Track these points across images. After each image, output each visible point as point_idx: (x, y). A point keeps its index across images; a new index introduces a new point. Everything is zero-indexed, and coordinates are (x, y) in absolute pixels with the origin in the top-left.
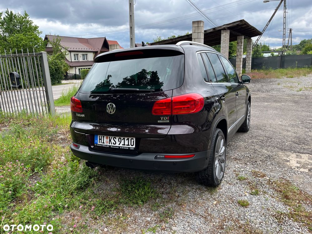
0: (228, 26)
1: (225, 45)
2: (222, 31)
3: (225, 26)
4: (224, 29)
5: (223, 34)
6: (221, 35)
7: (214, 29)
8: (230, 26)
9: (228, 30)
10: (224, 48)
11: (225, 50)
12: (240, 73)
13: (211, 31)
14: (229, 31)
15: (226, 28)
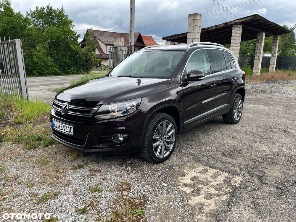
0: (241, 21)
1: (236, 41)
2: (233, 26)
3: (237, 21)
4: (236, 24)
5: (234, 29)
6: (233, 30)
7: (226, 24)
8: (242, 20)
9: (240, 25)
10: (235, 44)
11: (235, 46)
12: (258, 72)
13: (223, 26)
14: (242, 26)
15: (238, 23)
